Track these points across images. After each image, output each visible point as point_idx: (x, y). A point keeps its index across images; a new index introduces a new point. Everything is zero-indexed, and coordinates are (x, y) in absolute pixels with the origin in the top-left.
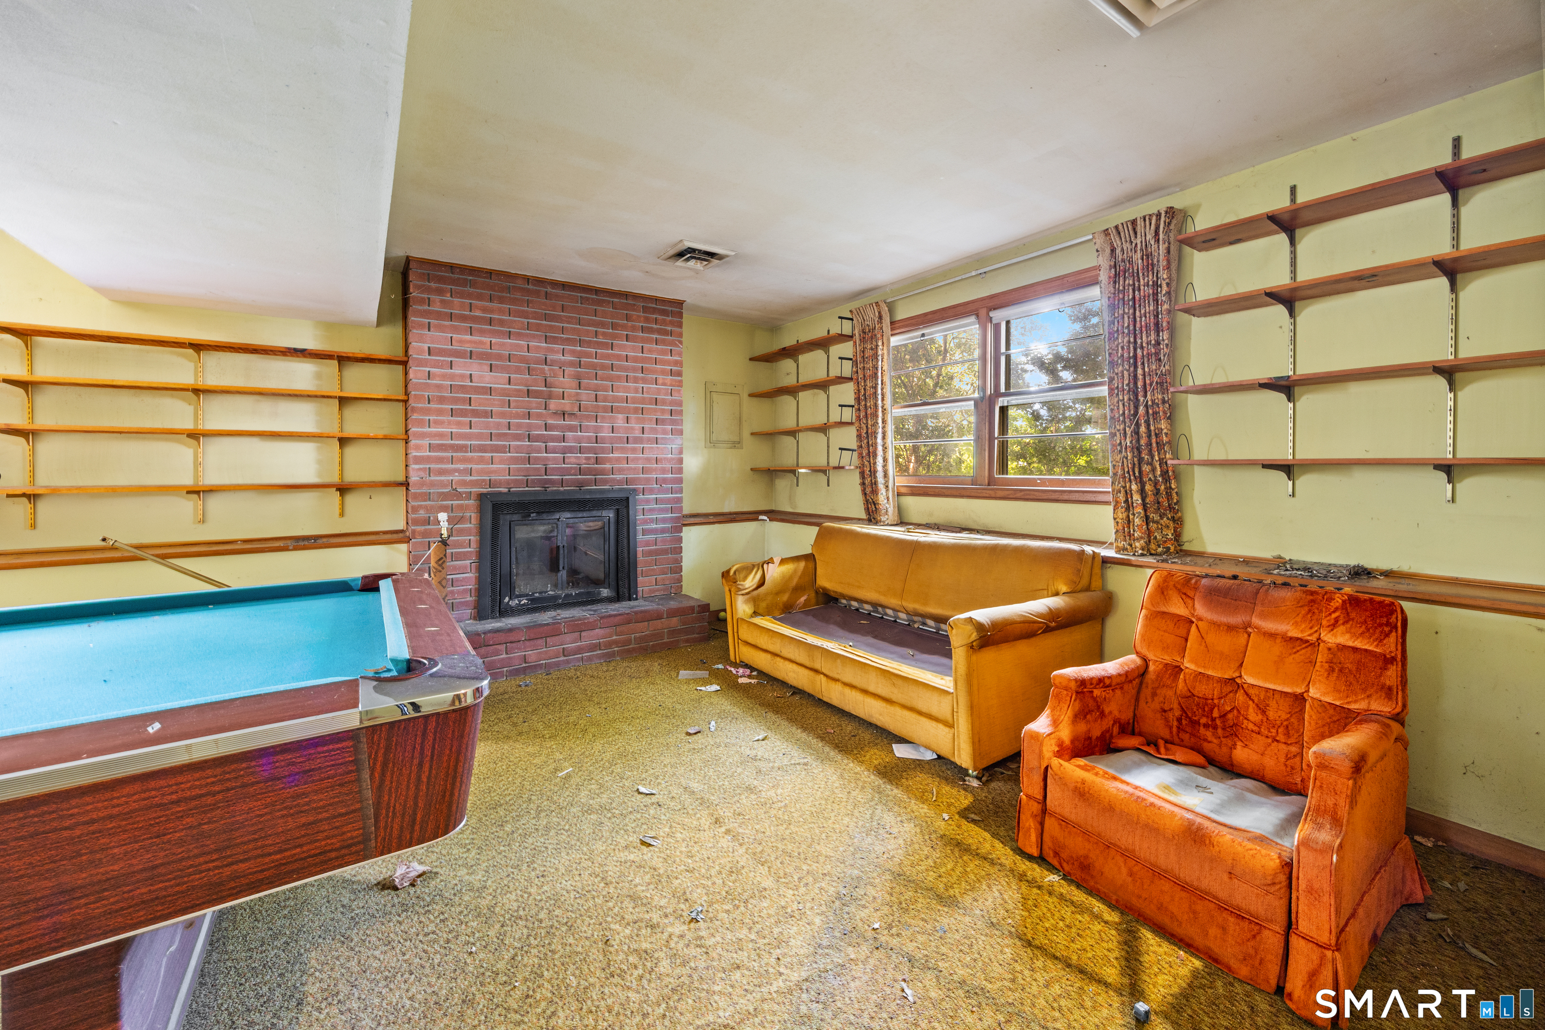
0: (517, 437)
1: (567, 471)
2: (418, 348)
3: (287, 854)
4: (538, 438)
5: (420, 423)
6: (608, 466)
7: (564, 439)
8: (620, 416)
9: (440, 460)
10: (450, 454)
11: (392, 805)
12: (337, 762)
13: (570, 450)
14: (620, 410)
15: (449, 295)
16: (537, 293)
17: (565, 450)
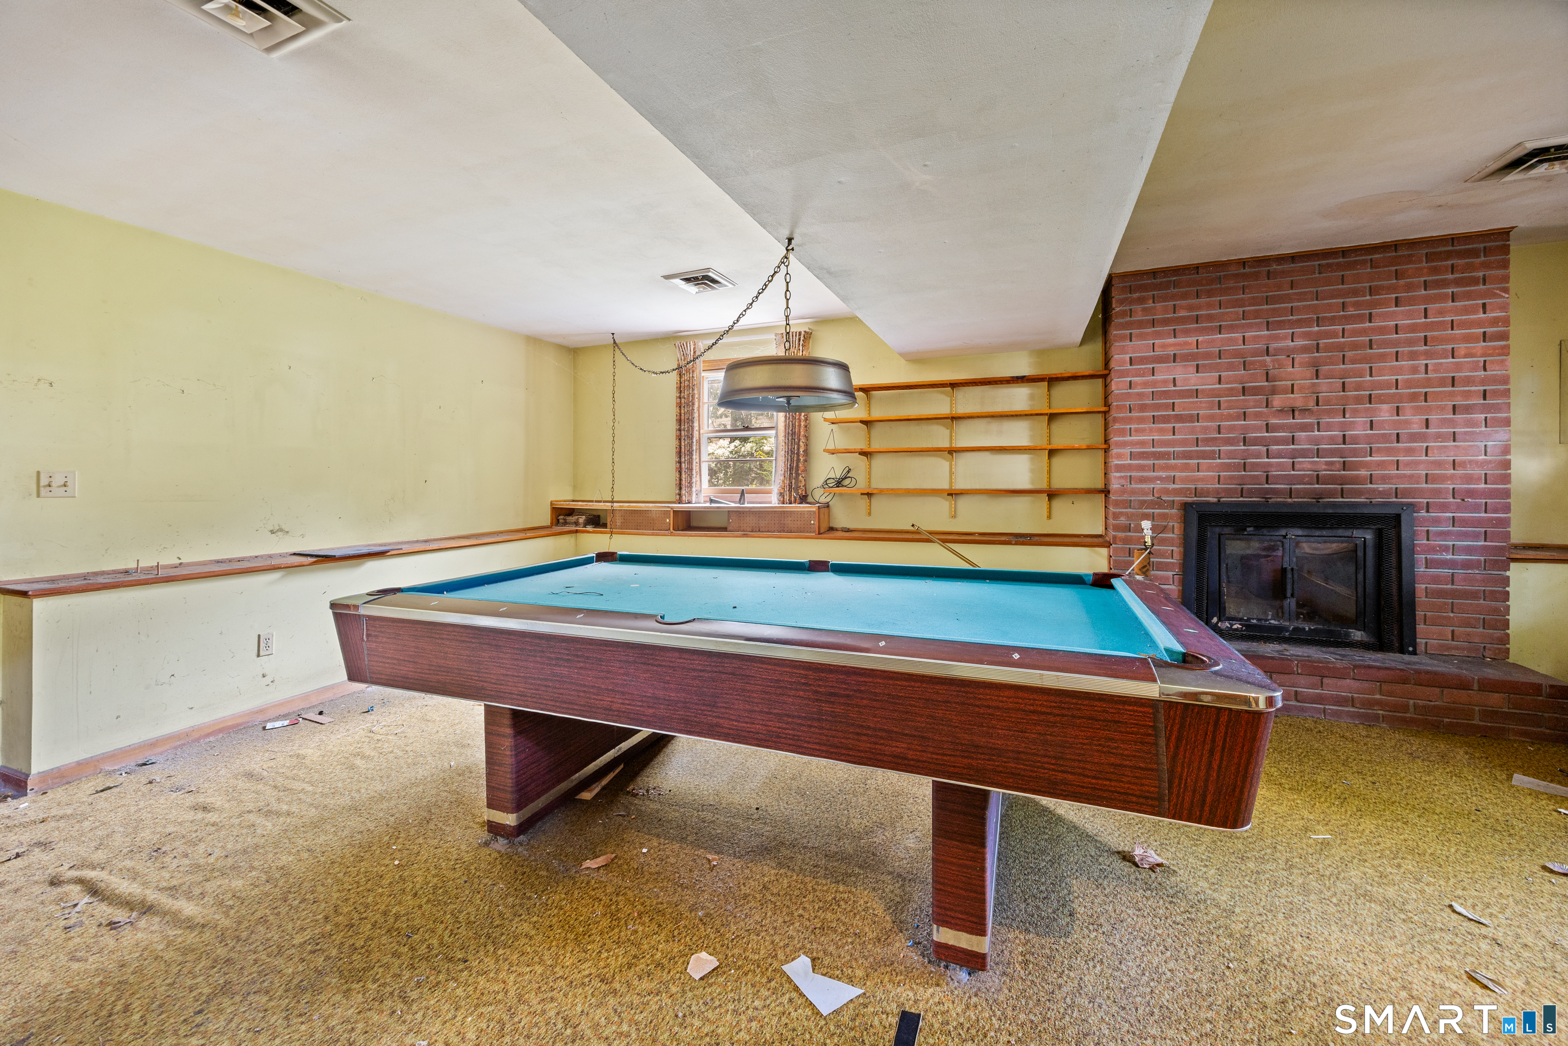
0: (1229, 442)
1: (1300, 480)
2: (1119, 359)
3: (1100, 782)
4: (1257, 441)
5: (1122, 432)
6: (1363, 473)
7: (1293, 440)
8: (1385, 407)
9: (1142, 468)
10: (1151, 462)
11: (1184, 778)
12: (1140, 722)
13: (1304, 453)
14: (1382, 400)
15: (1151, 301)
16: (1256, 276)
17: (1294, 455)
